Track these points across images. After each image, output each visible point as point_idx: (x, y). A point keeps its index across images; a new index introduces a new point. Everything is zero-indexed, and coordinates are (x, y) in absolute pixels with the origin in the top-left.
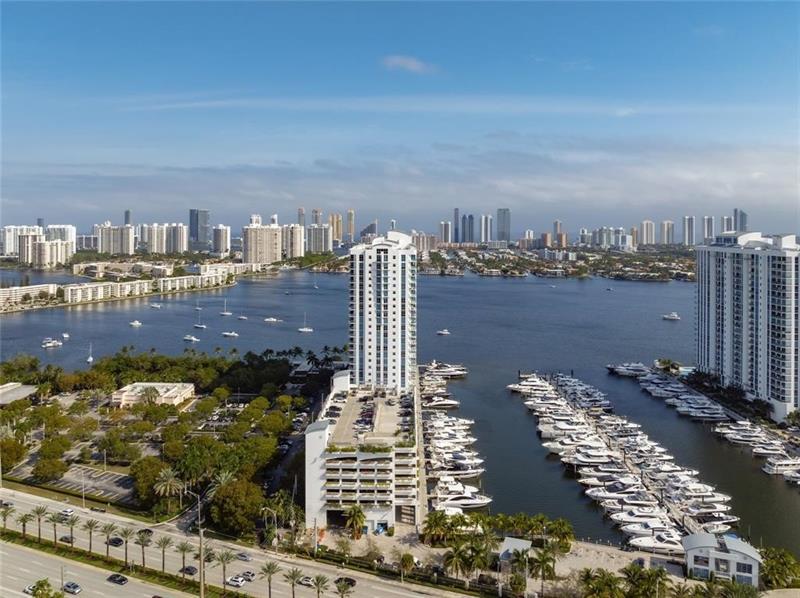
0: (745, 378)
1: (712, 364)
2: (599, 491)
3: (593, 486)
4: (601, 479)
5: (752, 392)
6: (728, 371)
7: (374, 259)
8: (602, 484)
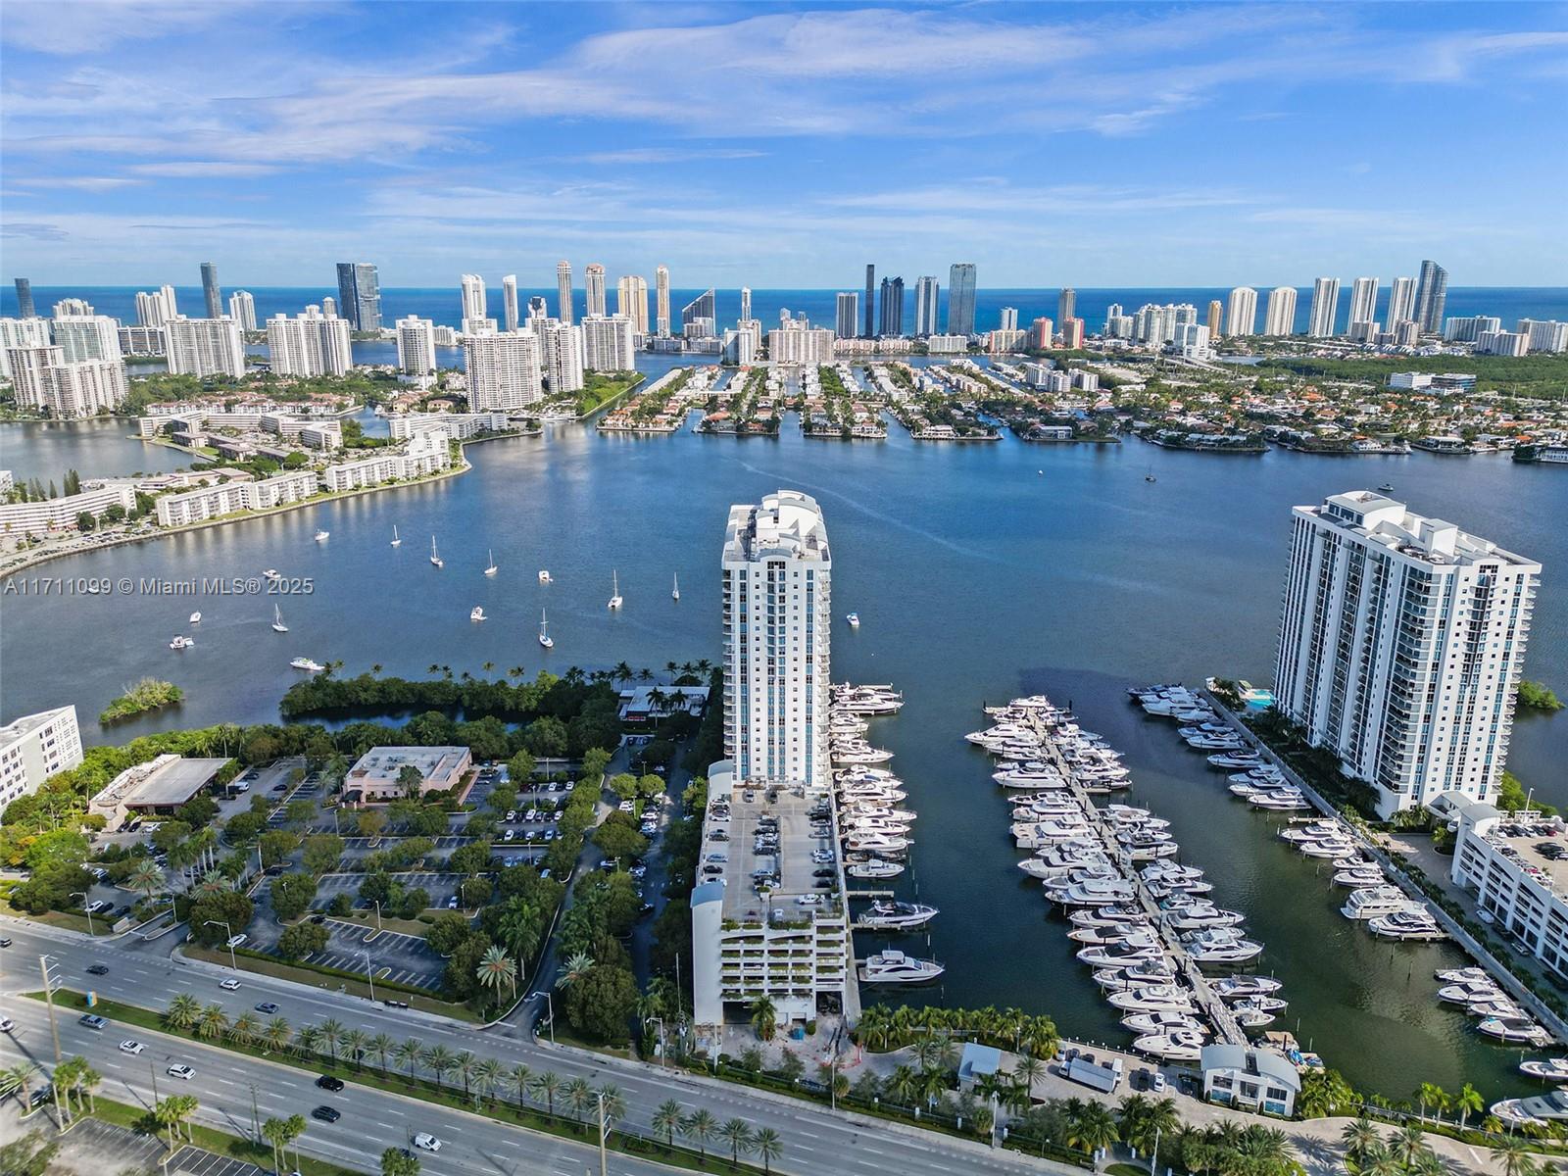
0: (1344, 742)
1: (1298, 706)
2: (1095, 953)
3: (1088, 944)
4: (1101, 932)
5: (1352, 765)
6: (1320, 722)
7: (764, 577)
8: (1102, 940)
